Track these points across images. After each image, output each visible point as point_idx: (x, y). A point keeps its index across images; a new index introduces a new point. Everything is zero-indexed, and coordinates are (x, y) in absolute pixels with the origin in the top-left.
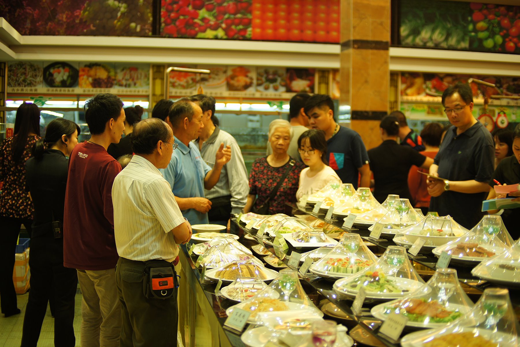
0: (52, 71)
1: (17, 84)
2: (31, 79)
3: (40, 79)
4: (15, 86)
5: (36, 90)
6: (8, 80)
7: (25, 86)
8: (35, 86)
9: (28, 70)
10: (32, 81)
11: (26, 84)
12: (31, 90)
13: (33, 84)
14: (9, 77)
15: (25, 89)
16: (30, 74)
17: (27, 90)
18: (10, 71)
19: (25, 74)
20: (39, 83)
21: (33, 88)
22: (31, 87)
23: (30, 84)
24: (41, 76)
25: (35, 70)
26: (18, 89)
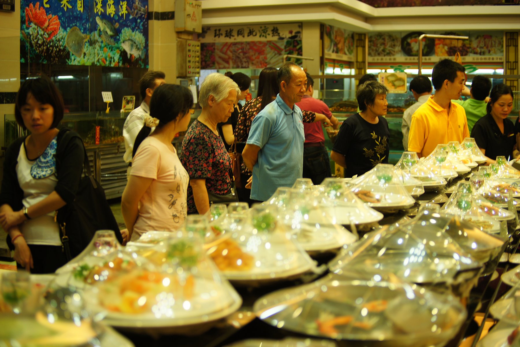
0: (409, 40)
1: (377, 54)
2: (390, 48)
3: (398, 48)
4: (375, 55)
5: (395, 59)
6: (369, 50)
7: (385, 56)
8: (394, 55)
9: (387, 40)
10: (391, 51)
11: (386, 53)
12: (390, 59)
13: (392, 54)
14: (369, 47)
15: (384, 58)
16: (389, 44)
17: (386, 60)
18: (370, 41)
19: (384, 44)
20: (397, 52)
21: (392, 57)
22: (390, 56)
23: (389, 54)
24: (399, 46)
25: (393, 40)
26: (377, 59)
